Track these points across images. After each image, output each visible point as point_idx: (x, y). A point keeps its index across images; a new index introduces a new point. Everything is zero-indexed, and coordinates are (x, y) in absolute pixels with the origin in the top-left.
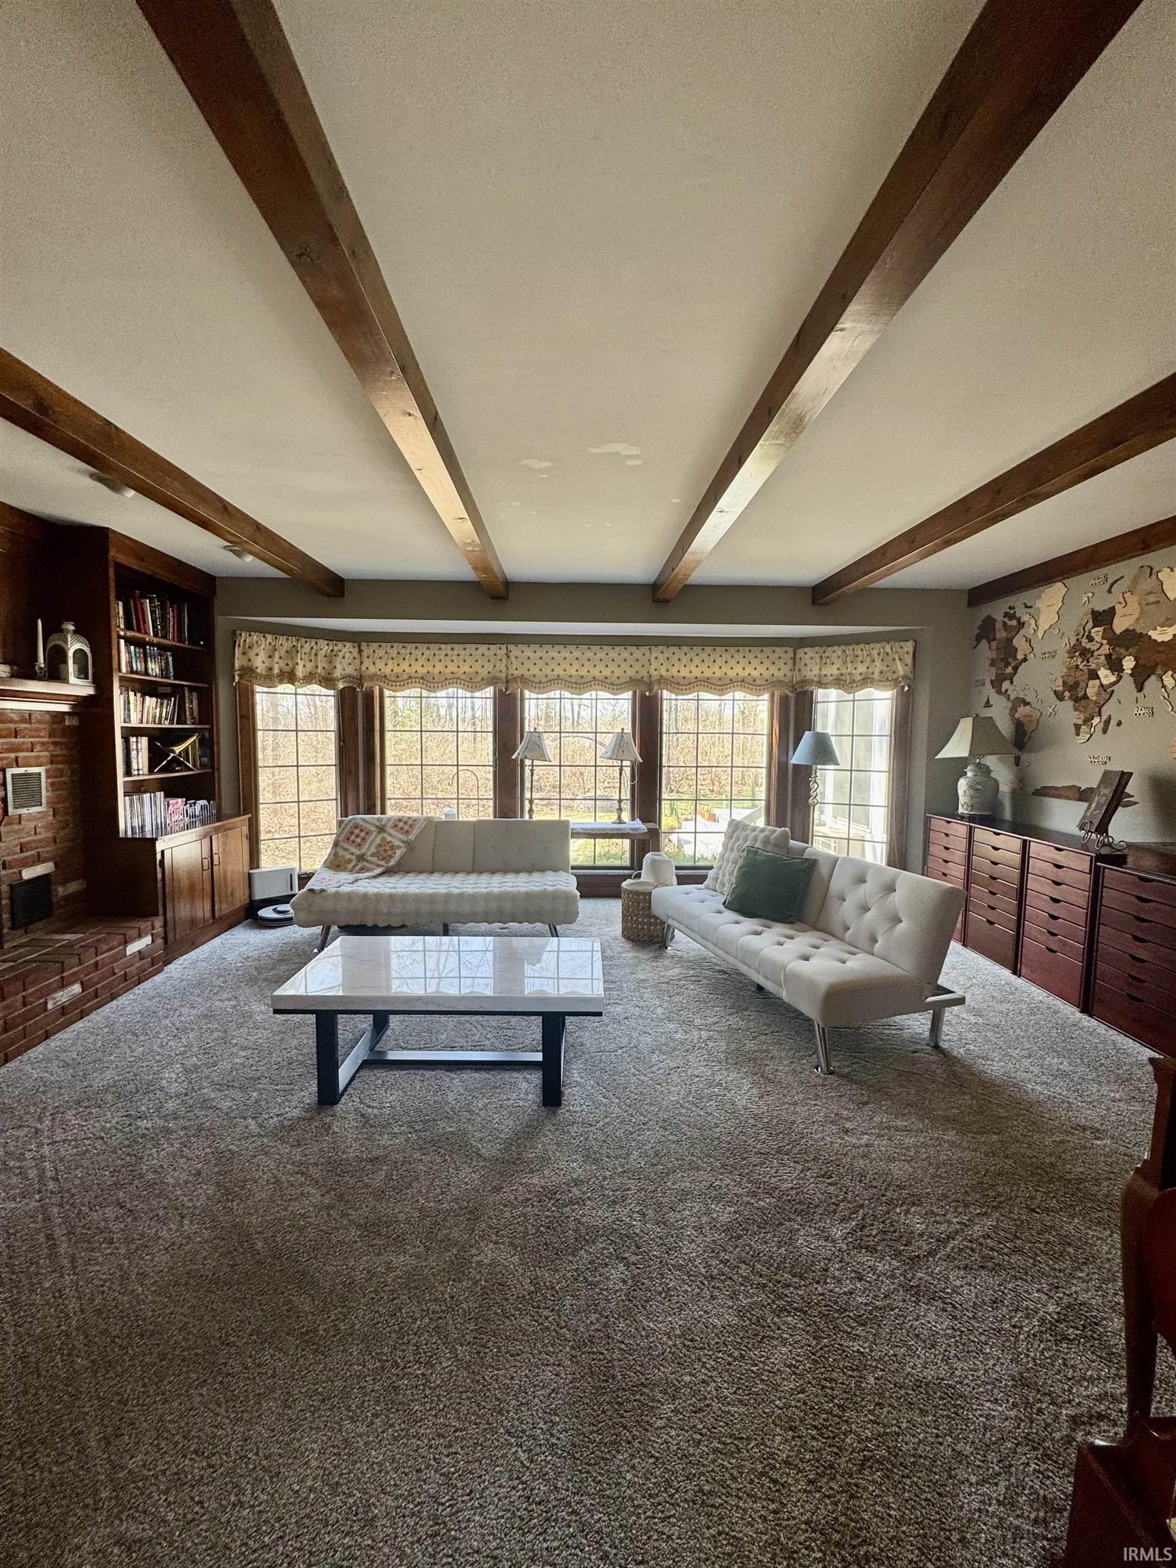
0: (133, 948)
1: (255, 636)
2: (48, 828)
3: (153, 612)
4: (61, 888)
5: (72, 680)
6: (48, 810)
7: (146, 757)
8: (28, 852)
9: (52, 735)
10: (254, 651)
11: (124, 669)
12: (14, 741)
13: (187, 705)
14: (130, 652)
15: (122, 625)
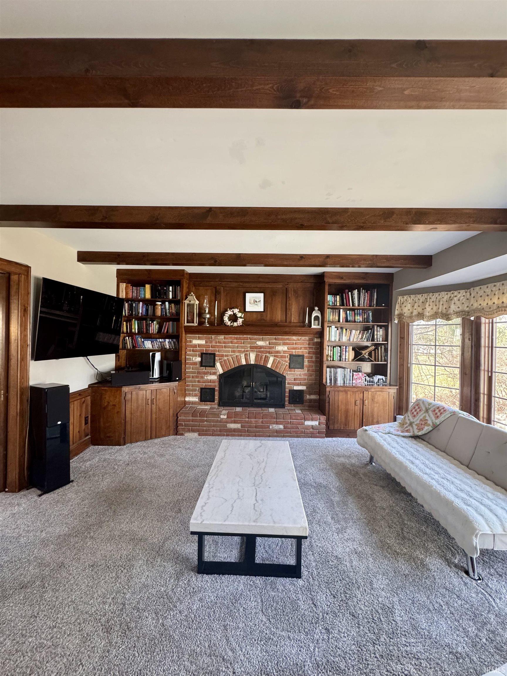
0: (308, 423)
1: (405, 297)
2: (305, 375)
3: (352, 297)
4: (308, 397)
5: (313, 326)
6: (306, 369)
7: (351, 354)
8: (296, 381)
9: (309, 344)
10: (404, 305)
11: (341, 321)
12: (294, 346)
13: (375, 333)
14: (346, 314)
15: (338, 304)
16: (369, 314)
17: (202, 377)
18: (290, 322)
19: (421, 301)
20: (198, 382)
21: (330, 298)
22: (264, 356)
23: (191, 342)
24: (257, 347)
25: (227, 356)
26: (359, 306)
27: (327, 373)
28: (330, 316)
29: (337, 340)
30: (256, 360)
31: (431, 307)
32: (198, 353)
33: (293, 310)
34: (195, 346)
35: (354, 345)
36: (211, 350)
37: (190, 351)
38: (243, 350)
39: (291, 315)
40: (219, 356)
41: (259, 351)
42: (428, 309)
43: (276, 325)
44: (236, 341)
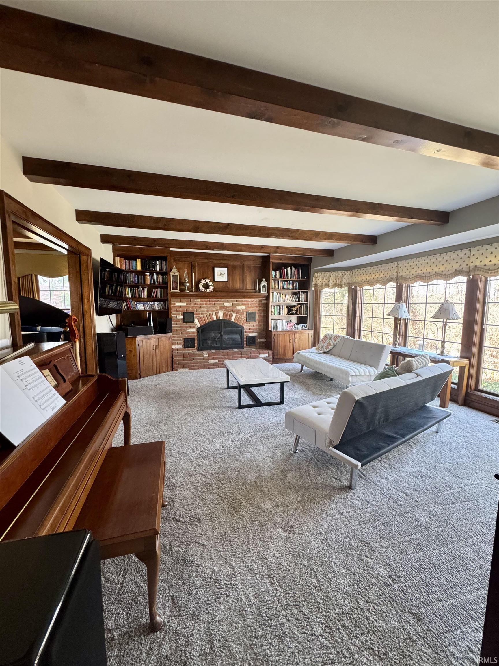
0: (262, 356)
1: (319, 273)
2: (257, 325)
3: (287, 272)
4: (259, 340)
5: (262, 292)
6: (257, 321)
7: (286, 311)
8: (251, 330)
9: (259, 305)
10: (318, 278)
11: (280, 288)
12: (249, 306)
13: (300, 296)
14: (283, 283)
15: (278, 277)
16: (296, 284)
17: (185, 330)
18: (246, 289)
19: (327, 276)
20: (182, 333)
21: (273, 273)
22: (229, 314)
23: (175, 304)
24: (223, 307)
25: (203, 314)
26: (291, 278)
27: (272, 323)
28: (273, 285)
29: (277, 301)
30: (223, 317)
31: (332, 280)
32: (180, 312)
33: (248, 280)
34: (178, 307)
35: (288, 304)
36: (190, 310)
37: (174, 311)
38: (214, 309)
39: (246, 285)
40: (197, 314)
41: (226, 310)
42: (331, 281)
43: (236, 291)
44: (209, 303)
